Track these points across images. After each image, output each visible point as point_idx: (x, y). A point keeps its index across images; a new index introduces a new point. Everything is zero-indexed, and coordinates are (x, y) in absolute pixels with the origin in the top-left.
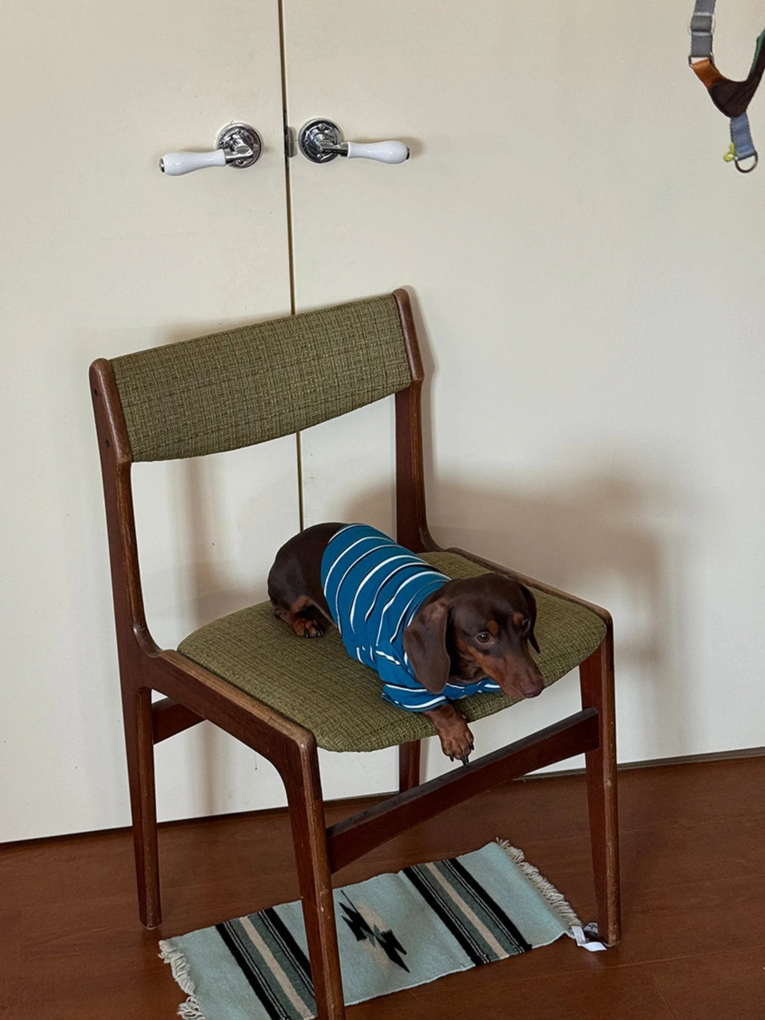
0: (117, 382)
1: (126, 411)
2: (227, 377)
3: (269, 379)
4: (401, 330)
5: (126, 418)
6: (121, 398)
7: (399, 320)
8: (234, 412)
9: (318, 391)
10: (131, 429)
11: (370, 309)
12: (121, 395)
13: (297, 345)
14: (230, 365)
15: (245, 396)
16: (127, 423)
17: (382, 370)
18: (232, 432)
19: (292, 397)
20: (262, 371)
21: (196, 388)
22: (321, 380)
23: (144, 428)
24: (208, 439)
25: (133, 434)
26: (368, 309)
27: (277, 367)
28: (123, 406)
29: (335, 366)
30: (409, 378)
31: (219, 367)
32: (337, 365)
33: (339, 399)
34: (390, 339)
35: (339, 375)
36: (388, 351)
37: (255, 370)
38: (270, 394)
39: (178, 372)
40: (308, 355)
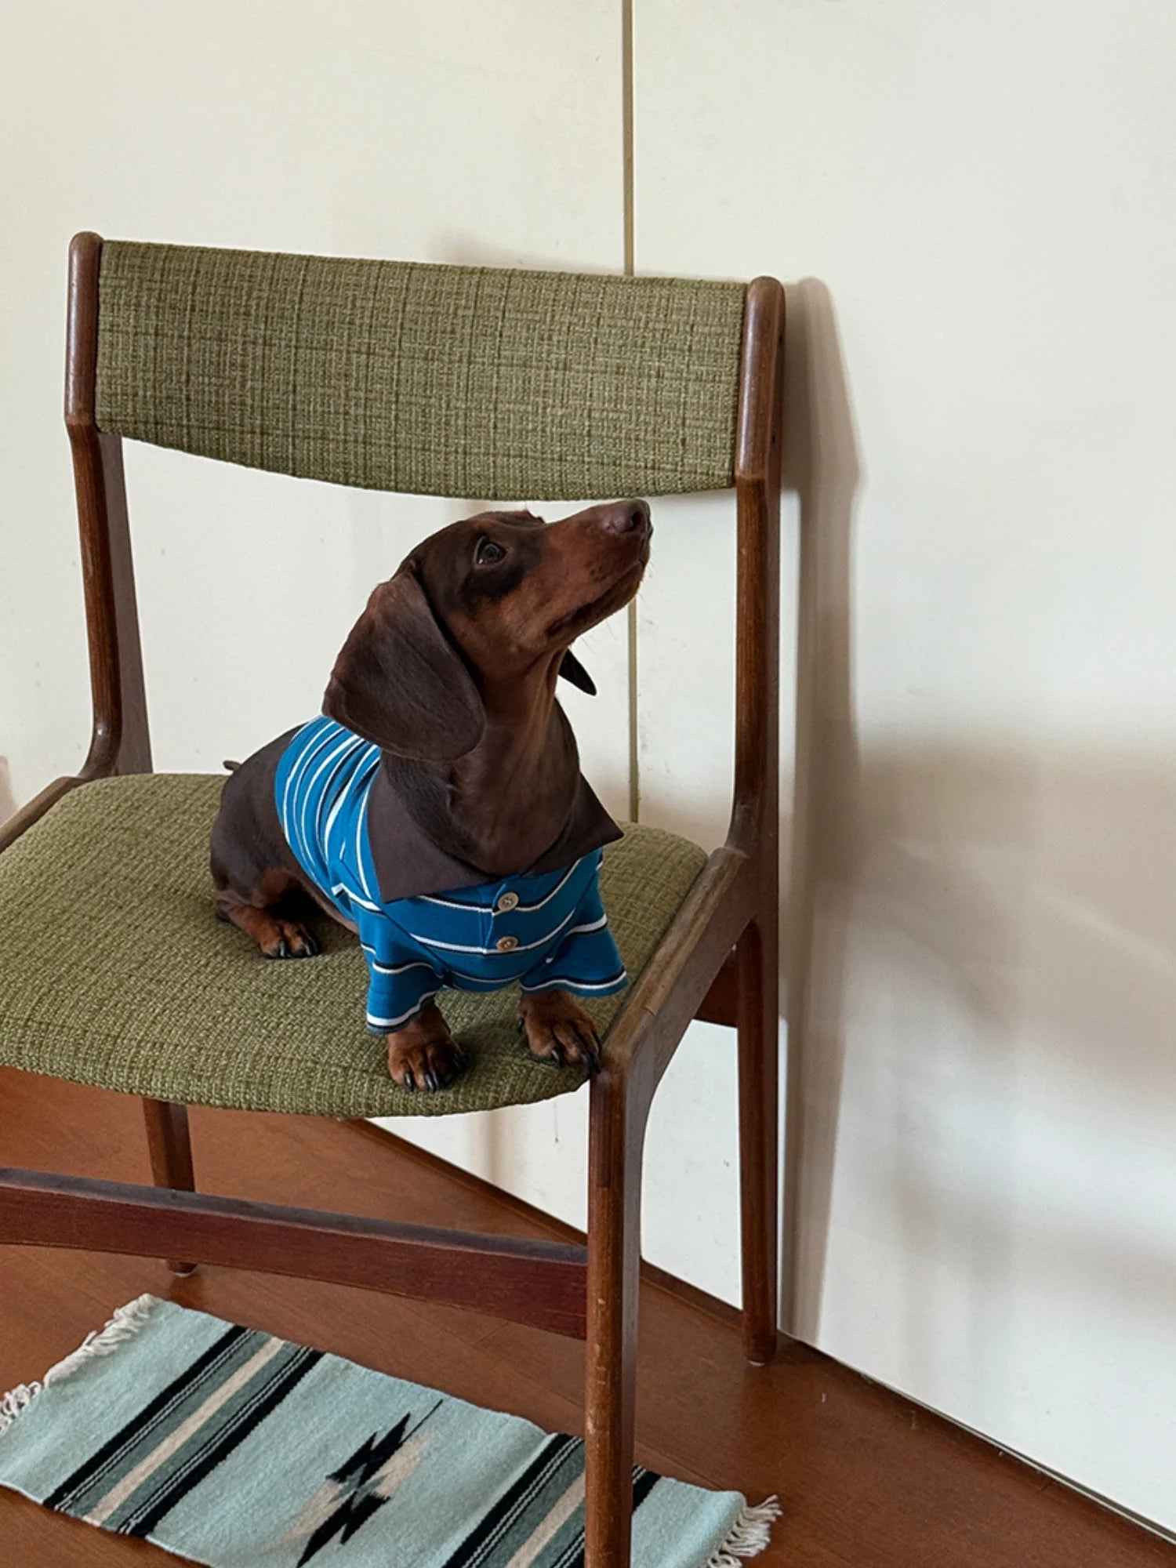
0: (101, 282)
1: (104, 338)
2: (369, 348)
3: (459, 377)
4: (736, 364)
5: (101, 350)
6: (102, 312)
7: (737, 341)
8: (365, 416)
9: (549, 434)
10: (102, 372)
11: (694, 302)
12: (102, 306)
13: (534, 330)
14: (385, 326)
15: (397, 395)
16: (100, 359)
17: (678, 432)
18: (356, 453)
19: (495, 427)
20: (446, 358)
21: (287, 346)
22: (560, 413)
23: (130, 379)
24: (294, 445)
25: (105, 382)
26: (691, 300)
27: (480, 360)
28: (101, 327)
29: (591, 395)
30: (727, 465)
31: (357, 322)
32: (595, 393)
33: (589, 463)
34: (708, 374)
35: (596, 415)
36: (699, 398)
37: (434, 352)
38: (452, 405)
39: (258, 305)
40: (548, 355)
